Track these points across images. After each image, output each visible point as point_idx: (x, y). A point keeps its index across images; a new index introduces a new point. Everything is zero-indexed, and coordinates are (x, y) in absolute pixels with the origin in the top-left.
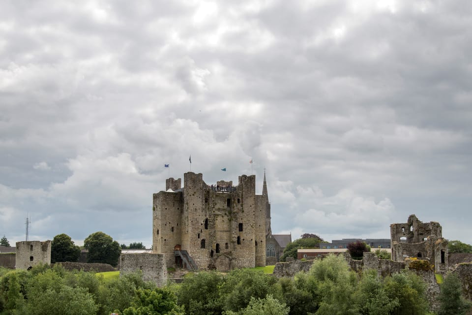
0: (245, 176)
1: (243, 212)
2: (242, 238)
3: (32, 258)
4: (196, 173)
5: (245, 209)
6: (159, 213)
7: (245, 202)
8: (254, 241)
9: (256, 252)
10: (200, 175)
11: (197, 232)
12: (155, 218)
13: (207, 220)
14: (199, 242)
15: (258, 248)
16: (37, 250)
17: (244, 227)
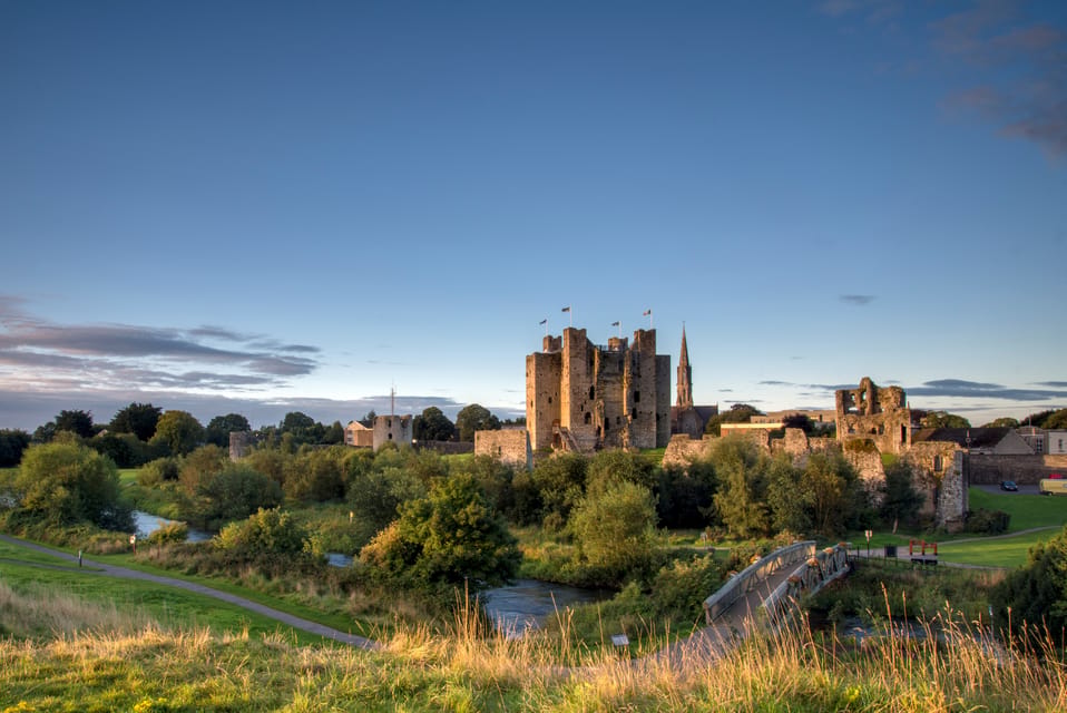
0: (642, 331)
1: (640, 376)
2: (638, 411)
3: (390, 436)
4: (579, 329)
5: (643, 374)
6: (533, 380)
7: (642, 364)
8: (654, 415)
9: (658, 428)
10: (584, 331)
11: (579, 403)
12: (528, 387)
13: (592, 389)
14: (583, 416)
15: (662, 424)
16: (396, 426)
17: (641, 396)
